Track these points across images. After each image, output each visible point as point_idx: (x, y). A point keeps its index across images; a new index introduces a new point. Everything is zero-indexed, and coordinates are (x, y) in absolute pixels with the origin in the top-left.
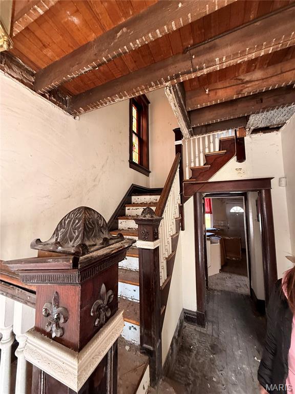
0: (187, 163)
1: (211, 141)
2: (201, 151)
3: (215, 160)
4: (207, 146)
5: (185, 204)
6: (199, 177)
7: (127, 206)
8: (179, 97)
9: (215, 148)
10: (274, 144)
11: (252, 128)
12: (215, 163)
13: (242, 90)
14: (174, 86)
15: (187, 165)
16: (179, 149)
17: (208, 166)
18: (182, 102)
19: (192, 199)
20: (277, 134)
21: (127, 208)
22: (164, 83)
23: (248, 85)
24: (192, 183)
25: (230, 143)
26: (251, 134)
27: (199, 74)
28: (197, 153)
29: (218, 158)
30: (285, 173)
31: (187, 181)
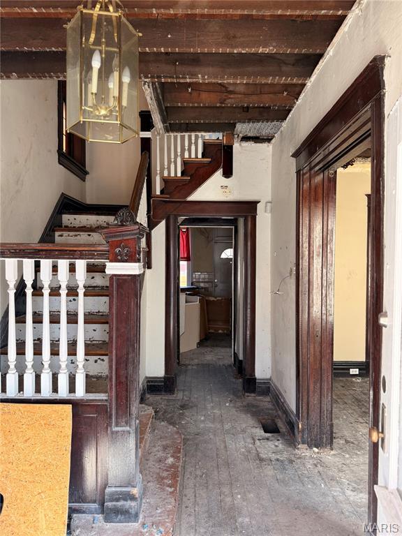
0: (158, 169)
1: (193, 141)
2: (179, 154)
3: (196, 170)
4: (187, 148)
5: (153, 231)
6: (175, 193)
7: (57, 231)
8: (157, 93)
9: (197, 152)
10: (264, 159)
11: (241, 135)
12: (196, 174)
13: (225, 100)
14: (153, 84)
15: (158, 172)
16: (146, 145)
17: (186, 178)
18: (161, 97)
19: (163, 223)
20: (268, 146)
21: (57, 234)
22: (143, 79)
23: (232, 96)
24: (164, 201)
25: (217, 149)
26: (241, 141)
27: (182, 81)
28: (173, 156)
29: (200, 168)
30: (272, 196)
31: (158, 197)
